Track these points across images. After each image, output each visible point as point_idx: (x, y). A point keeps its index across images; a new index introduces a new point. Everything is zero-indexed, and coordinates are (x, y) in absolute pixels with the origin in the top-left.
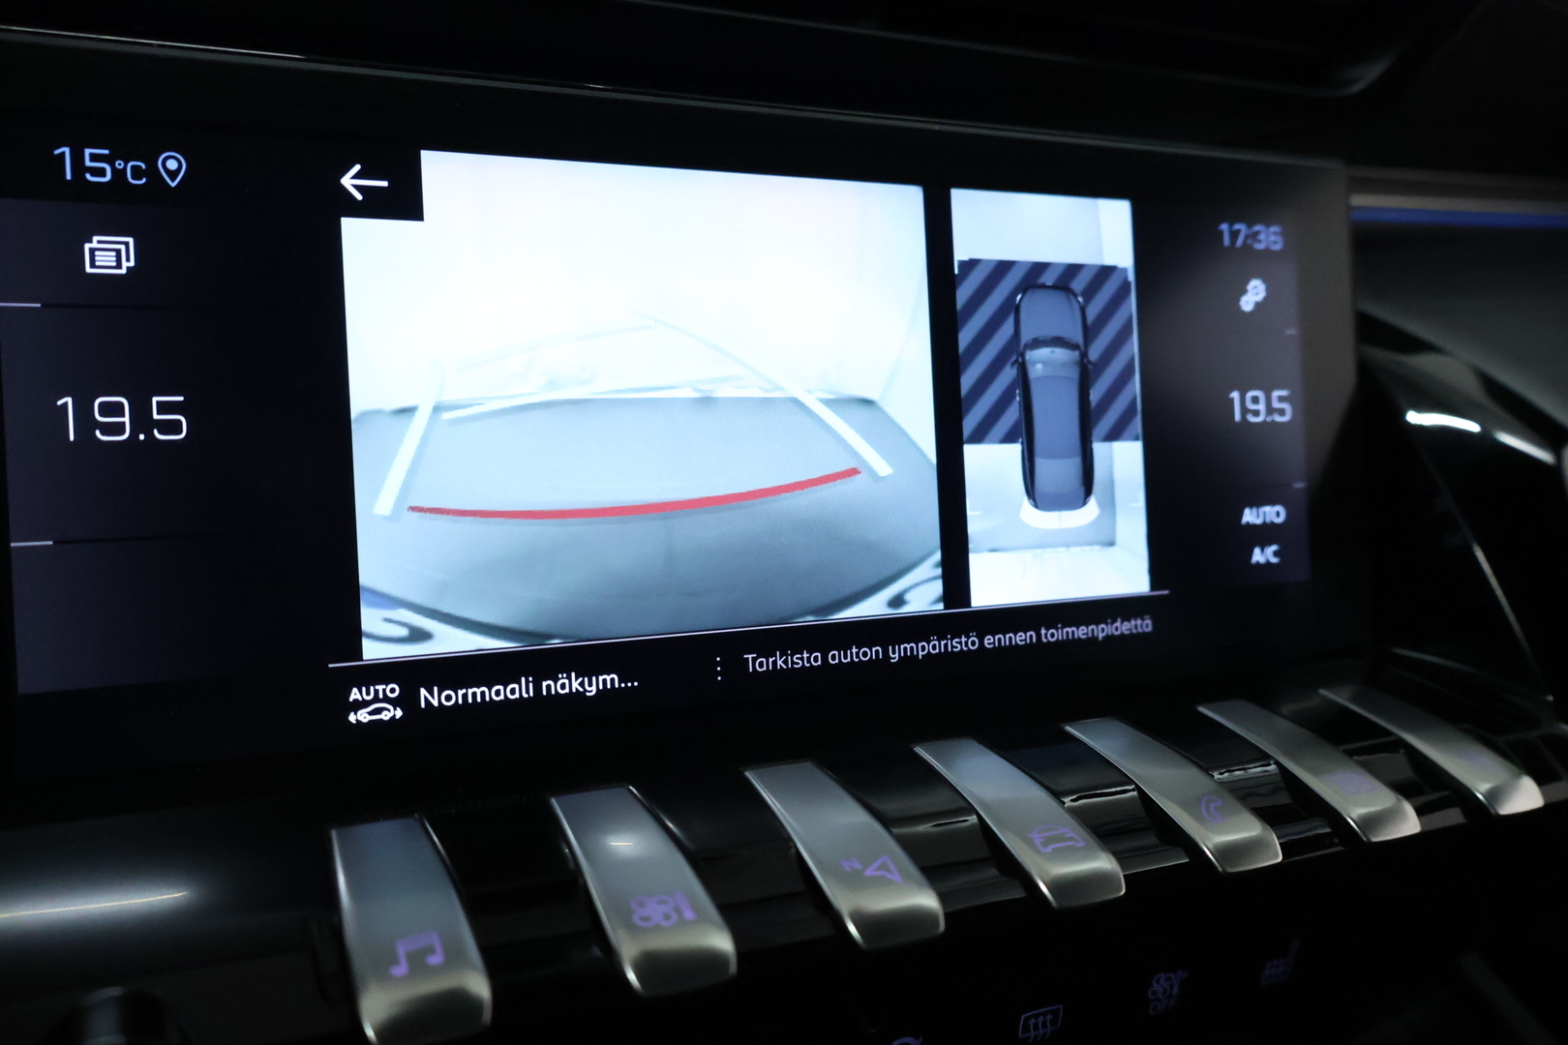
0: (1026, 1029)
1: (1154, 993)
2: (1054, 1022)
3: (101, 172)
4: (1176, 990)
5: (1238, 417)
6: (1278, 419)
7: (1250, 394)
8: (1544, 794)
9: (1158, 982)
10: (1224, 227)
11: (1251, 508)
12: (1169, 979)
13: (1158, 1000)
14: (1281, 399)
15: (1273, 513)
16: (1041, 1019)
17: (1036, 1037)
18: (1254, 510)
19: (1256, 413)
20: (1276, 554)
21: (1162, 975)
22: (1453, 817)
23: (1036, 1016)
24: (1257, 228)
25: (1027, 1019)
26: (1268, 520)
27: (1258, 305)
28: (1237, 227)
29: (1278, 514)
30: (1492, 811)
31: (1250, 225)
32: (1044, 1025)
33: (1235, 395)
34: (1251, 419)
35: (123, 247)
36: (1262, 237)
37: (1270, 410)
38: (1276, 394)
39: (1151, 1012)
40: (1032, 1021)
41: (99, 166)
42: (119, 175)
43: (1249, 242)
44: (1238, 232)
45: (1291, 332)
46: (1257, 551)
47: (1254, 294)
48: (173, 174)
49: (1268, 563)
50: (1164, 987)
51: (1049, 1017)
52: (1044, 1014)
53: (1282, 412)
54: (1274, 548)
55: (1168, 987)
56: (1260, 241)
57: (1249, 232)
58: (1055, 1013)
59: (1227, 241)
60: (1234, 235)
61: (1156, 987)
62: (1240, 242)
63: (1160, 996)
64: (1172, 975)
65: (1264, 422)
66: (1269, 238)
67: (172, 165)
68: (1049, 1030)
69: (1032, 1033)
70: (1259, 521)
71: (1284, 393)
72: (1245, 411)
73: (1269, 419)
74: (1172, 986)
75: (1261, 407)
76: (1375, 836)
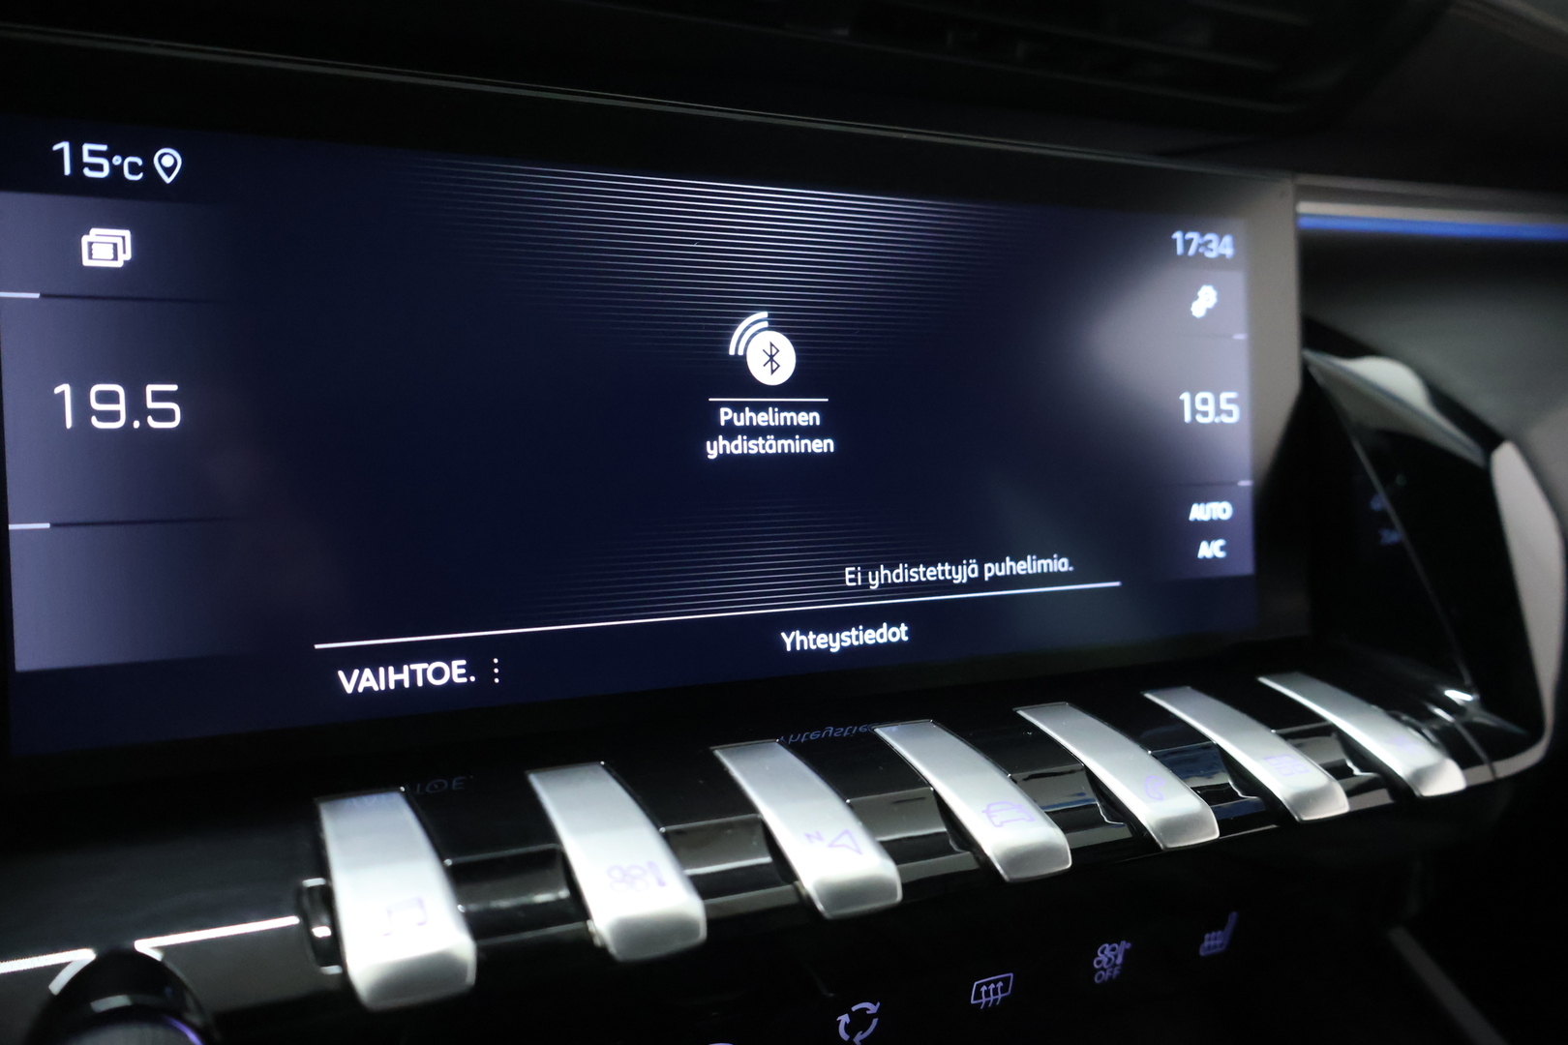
0: (978, 996)
1: (1099, 962)
2: (1003, 990)
3: (99, 167)
4: (1119, 960)
5: (1187, 418)
6: (1226, 419)
7: (1200, 396)
8: (1467, 778)
9: (1102, 952)
10: (1178, 235)
11: (1199, 504)
12: (1113, 949)
13: (1103, 969)
14: (1230, 401)
15: (1218, 510)
16: (992, 986)
17: (987, 1003)
18: (1202, 505)
19: (1205, 414)
20: (1222, 548)
21: (1107, 945)
22: (1381, 798)
23: (987, 984)
24: (1209, 237)
25: (979, 987)
26: (1215, 517)
27: (1209, 311)
28: (1189, 235)
29: (1225, 511)
30: (1417, 793)
31: (1203, 235)
32: (995, 992)
33: (1185, 397)
34: (1200, 419)
35: (119, 242)
36: (1213, 245)
37: (1219, 412)
38: (1224, 396)
39: (1096, 980)
40: (984, 988)
41: (97, 161)
42: (116, 171)
43: (1201, 250)
44: (1192, 240)
45: (1241, 336)
46: (1204, 545)
47: (1205, 300)
48: (169, 171)
49: (1215, 558)
50: (1109, 957)
51: (1000, 984)
52: (995, 982)
53: (1230, 413)
54: (1221, 542)
55: (1113, 958)
56: (1212, 250)
57: (1201, 241)
58: (1006, 981)
59: (1180, 250)
60: (1187, 243)
61: (1101, 957)
62: (1192, 251)
63: (1105, 967)
64: (1116, 945)
65: (1213, 423)
66: (1221, 246)
67: (168, 162)
68: (1000, 996)
69: (984, 1000)
70: (1206, 518)
71: (1232, 395)
72: (1194, 411)
73: (1217, 420)
74: (1116, 957)
75: (1210, 408)
76: (1306, 816)
